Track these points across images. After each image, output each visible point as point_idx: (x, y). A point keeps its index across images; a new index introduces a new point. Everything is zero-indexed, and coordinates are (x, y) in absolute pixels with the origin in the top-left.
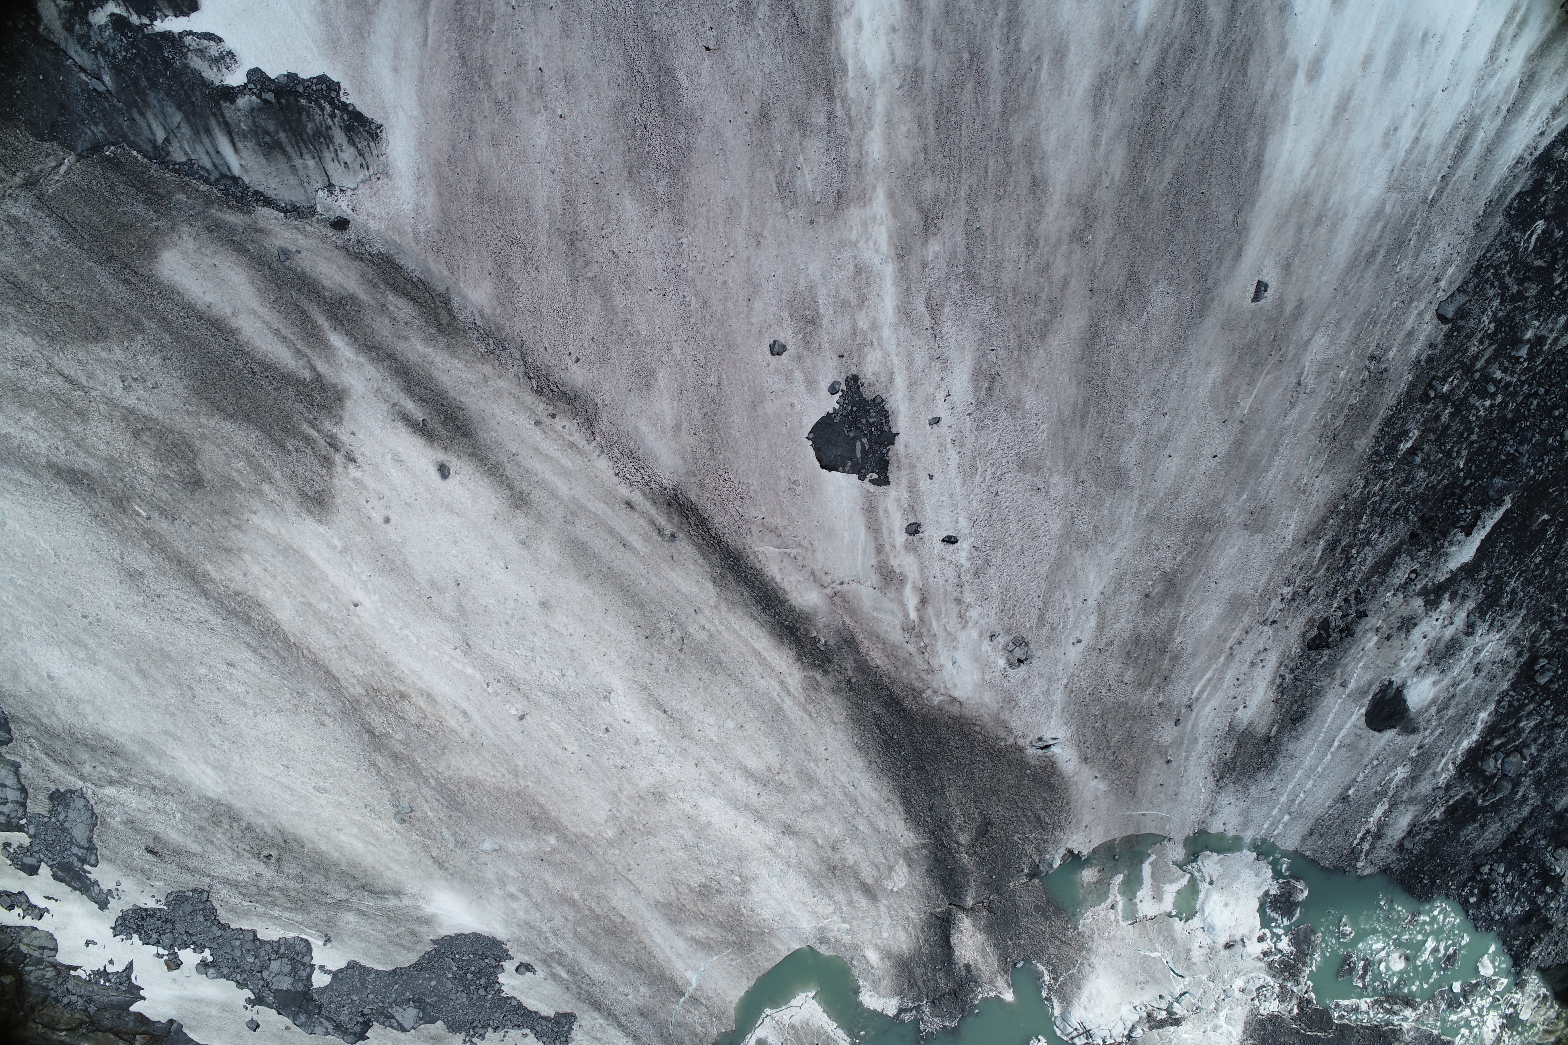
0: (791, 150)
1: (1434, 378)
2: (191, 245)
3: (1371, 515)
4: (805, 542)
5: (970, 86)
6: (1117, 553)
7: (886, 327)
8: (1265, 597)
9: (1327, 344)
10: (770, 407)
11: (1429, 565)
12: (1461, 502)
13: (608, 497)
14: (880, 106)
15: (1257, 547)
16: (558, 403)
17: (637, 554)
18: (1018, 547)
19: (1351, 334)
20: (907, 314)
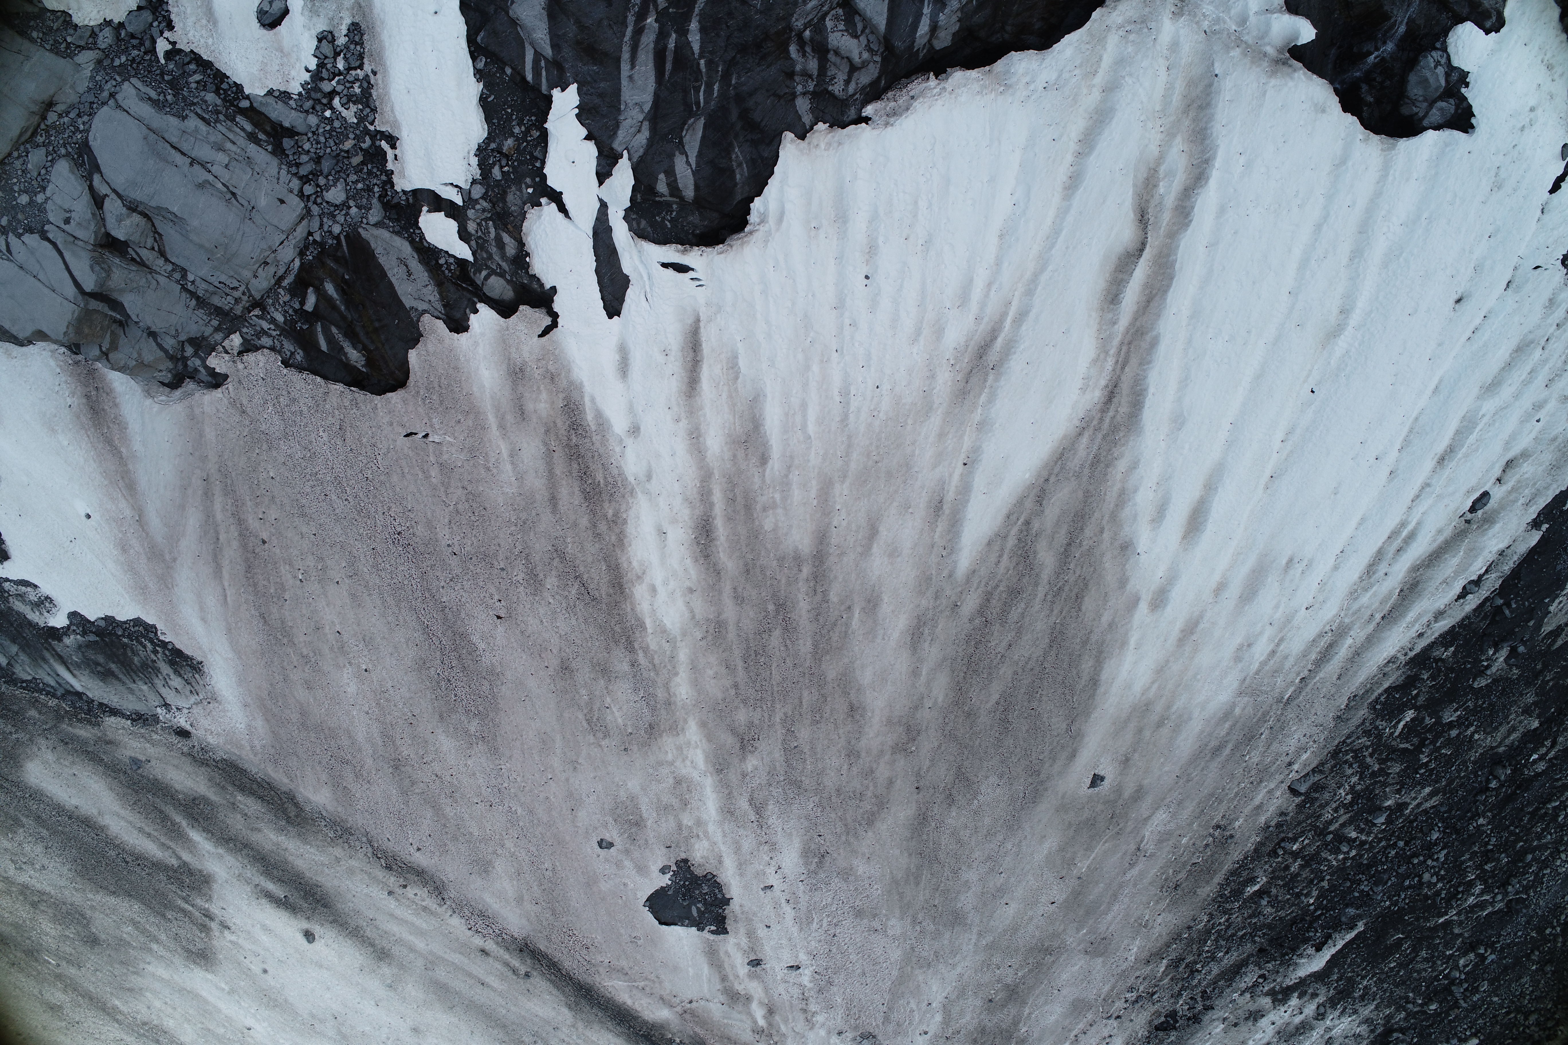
0: (597, 693)
1: (1283, 840)
2: (50, 756)
3: (1216, 940)
4: (652, 977)
5: (777, 633)
6: (959, 970)
7: (710, 824)
8: (1108, 1000)
9: (1168, 818)
10: (604, 886)
11: (1278, 972)
12: (1310, 926)
13: (463, 948)
14: (683, 655)
15: (1099, 967)
16: (408, 876)
17: (495, 990)
18: (859, 971)
19: (1193, 811)
20: (731, 813)
